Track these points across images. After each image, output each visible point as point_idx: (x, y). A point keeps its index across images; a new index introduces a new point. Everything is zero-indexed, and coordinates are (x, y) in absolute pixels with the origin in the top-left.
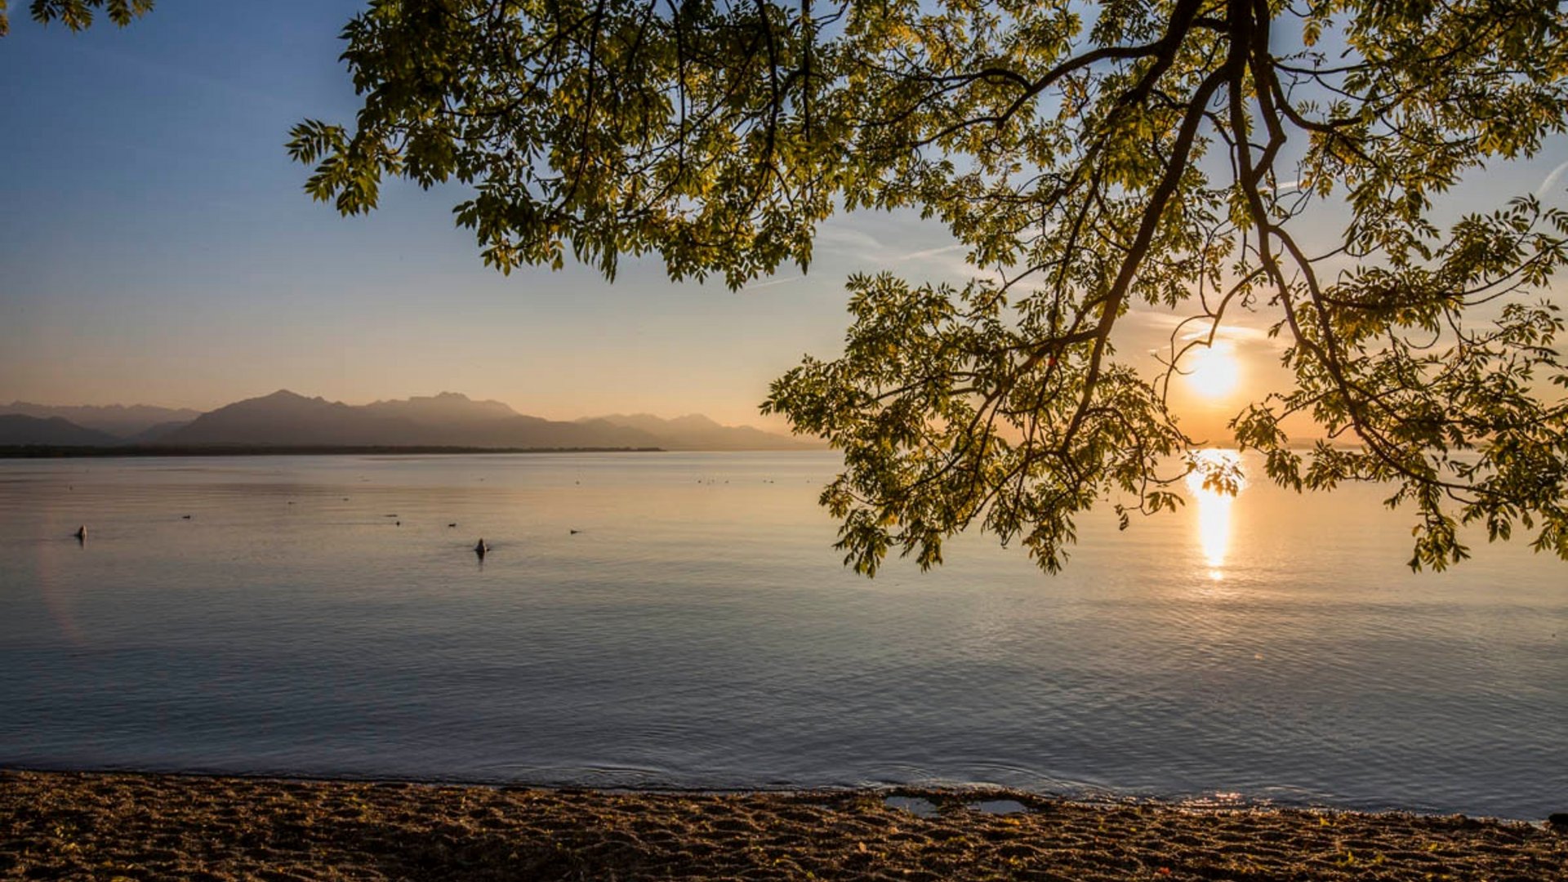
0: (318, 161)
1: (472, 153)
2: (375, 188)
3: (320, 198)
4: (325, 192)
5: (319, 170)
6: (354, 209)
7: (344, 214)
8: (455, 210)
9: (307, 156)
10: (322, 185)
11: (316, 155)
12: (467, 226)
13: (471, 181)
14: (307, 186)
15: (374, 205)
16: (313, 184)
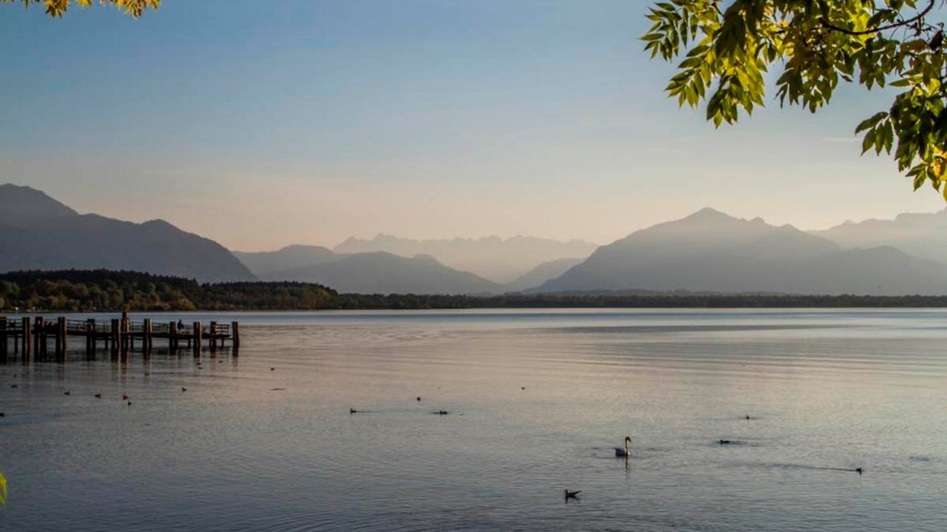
0: (683, 51)
1: (882, 42)
2: (759, 77)
3: (686, 102)
4: (693, 92)
5: (683, 65)
6: (732, 116)
7: (717, 122)
8: (859, 129)
9: (668, 48)
10: (688, 84)
11: (681, 43)
12: (878, 151)
13: (882, 82)
14: (670, 88)
15: (759, 101)
16: (678, 82)
